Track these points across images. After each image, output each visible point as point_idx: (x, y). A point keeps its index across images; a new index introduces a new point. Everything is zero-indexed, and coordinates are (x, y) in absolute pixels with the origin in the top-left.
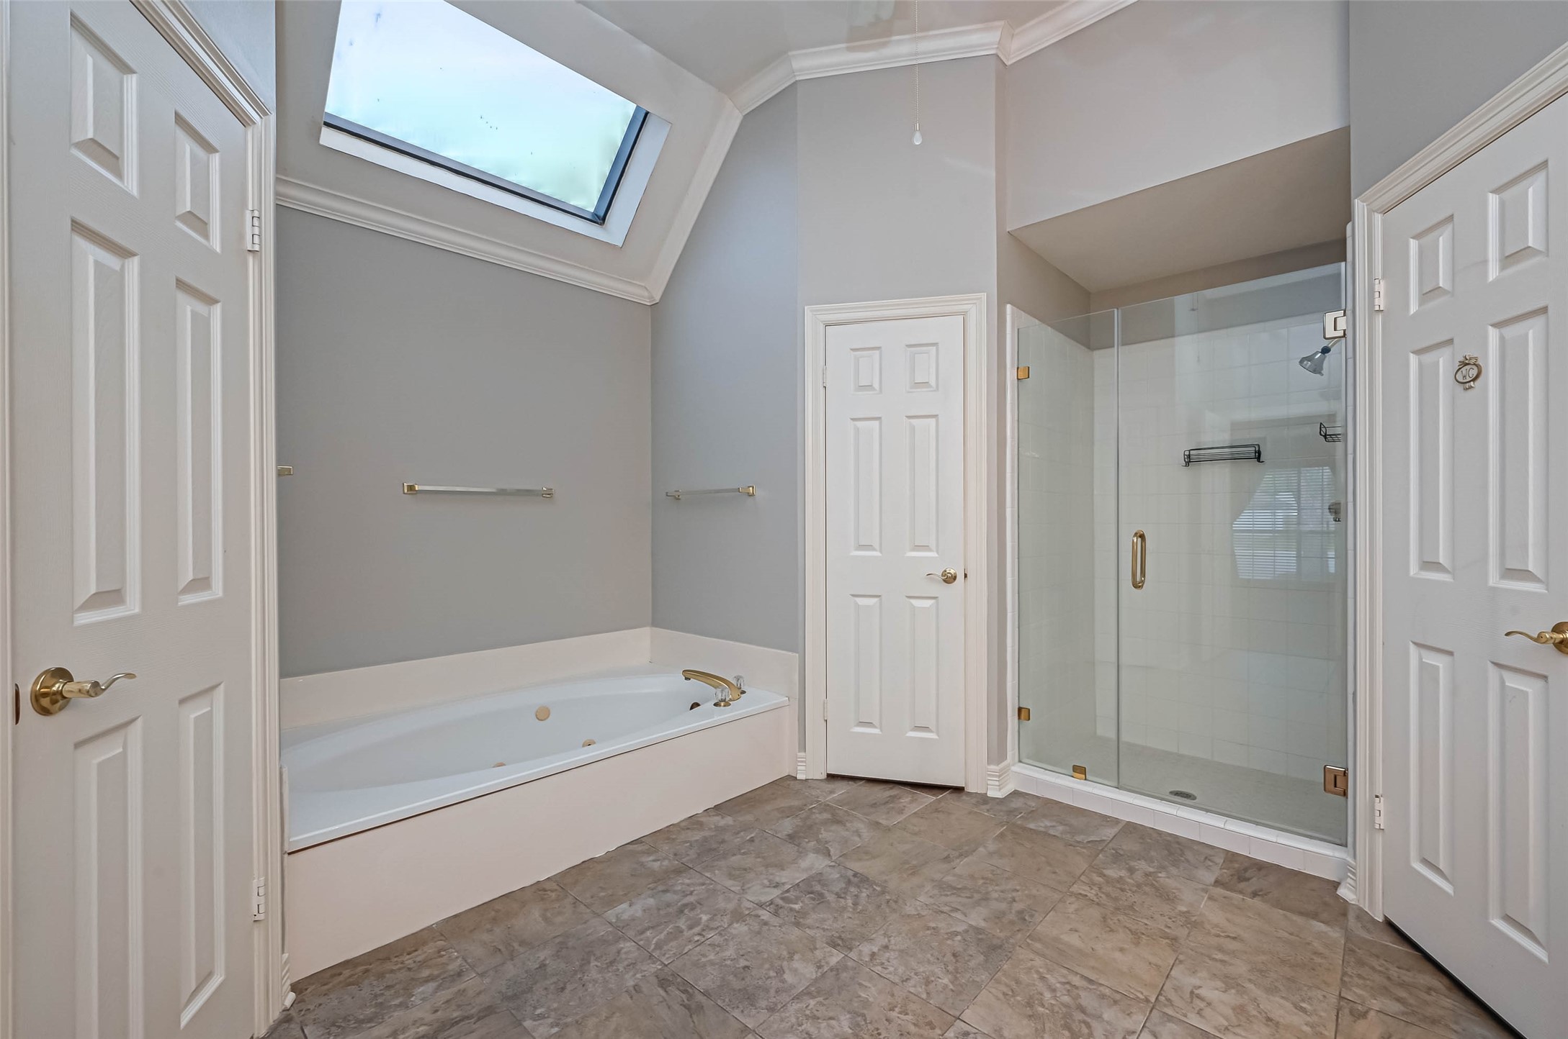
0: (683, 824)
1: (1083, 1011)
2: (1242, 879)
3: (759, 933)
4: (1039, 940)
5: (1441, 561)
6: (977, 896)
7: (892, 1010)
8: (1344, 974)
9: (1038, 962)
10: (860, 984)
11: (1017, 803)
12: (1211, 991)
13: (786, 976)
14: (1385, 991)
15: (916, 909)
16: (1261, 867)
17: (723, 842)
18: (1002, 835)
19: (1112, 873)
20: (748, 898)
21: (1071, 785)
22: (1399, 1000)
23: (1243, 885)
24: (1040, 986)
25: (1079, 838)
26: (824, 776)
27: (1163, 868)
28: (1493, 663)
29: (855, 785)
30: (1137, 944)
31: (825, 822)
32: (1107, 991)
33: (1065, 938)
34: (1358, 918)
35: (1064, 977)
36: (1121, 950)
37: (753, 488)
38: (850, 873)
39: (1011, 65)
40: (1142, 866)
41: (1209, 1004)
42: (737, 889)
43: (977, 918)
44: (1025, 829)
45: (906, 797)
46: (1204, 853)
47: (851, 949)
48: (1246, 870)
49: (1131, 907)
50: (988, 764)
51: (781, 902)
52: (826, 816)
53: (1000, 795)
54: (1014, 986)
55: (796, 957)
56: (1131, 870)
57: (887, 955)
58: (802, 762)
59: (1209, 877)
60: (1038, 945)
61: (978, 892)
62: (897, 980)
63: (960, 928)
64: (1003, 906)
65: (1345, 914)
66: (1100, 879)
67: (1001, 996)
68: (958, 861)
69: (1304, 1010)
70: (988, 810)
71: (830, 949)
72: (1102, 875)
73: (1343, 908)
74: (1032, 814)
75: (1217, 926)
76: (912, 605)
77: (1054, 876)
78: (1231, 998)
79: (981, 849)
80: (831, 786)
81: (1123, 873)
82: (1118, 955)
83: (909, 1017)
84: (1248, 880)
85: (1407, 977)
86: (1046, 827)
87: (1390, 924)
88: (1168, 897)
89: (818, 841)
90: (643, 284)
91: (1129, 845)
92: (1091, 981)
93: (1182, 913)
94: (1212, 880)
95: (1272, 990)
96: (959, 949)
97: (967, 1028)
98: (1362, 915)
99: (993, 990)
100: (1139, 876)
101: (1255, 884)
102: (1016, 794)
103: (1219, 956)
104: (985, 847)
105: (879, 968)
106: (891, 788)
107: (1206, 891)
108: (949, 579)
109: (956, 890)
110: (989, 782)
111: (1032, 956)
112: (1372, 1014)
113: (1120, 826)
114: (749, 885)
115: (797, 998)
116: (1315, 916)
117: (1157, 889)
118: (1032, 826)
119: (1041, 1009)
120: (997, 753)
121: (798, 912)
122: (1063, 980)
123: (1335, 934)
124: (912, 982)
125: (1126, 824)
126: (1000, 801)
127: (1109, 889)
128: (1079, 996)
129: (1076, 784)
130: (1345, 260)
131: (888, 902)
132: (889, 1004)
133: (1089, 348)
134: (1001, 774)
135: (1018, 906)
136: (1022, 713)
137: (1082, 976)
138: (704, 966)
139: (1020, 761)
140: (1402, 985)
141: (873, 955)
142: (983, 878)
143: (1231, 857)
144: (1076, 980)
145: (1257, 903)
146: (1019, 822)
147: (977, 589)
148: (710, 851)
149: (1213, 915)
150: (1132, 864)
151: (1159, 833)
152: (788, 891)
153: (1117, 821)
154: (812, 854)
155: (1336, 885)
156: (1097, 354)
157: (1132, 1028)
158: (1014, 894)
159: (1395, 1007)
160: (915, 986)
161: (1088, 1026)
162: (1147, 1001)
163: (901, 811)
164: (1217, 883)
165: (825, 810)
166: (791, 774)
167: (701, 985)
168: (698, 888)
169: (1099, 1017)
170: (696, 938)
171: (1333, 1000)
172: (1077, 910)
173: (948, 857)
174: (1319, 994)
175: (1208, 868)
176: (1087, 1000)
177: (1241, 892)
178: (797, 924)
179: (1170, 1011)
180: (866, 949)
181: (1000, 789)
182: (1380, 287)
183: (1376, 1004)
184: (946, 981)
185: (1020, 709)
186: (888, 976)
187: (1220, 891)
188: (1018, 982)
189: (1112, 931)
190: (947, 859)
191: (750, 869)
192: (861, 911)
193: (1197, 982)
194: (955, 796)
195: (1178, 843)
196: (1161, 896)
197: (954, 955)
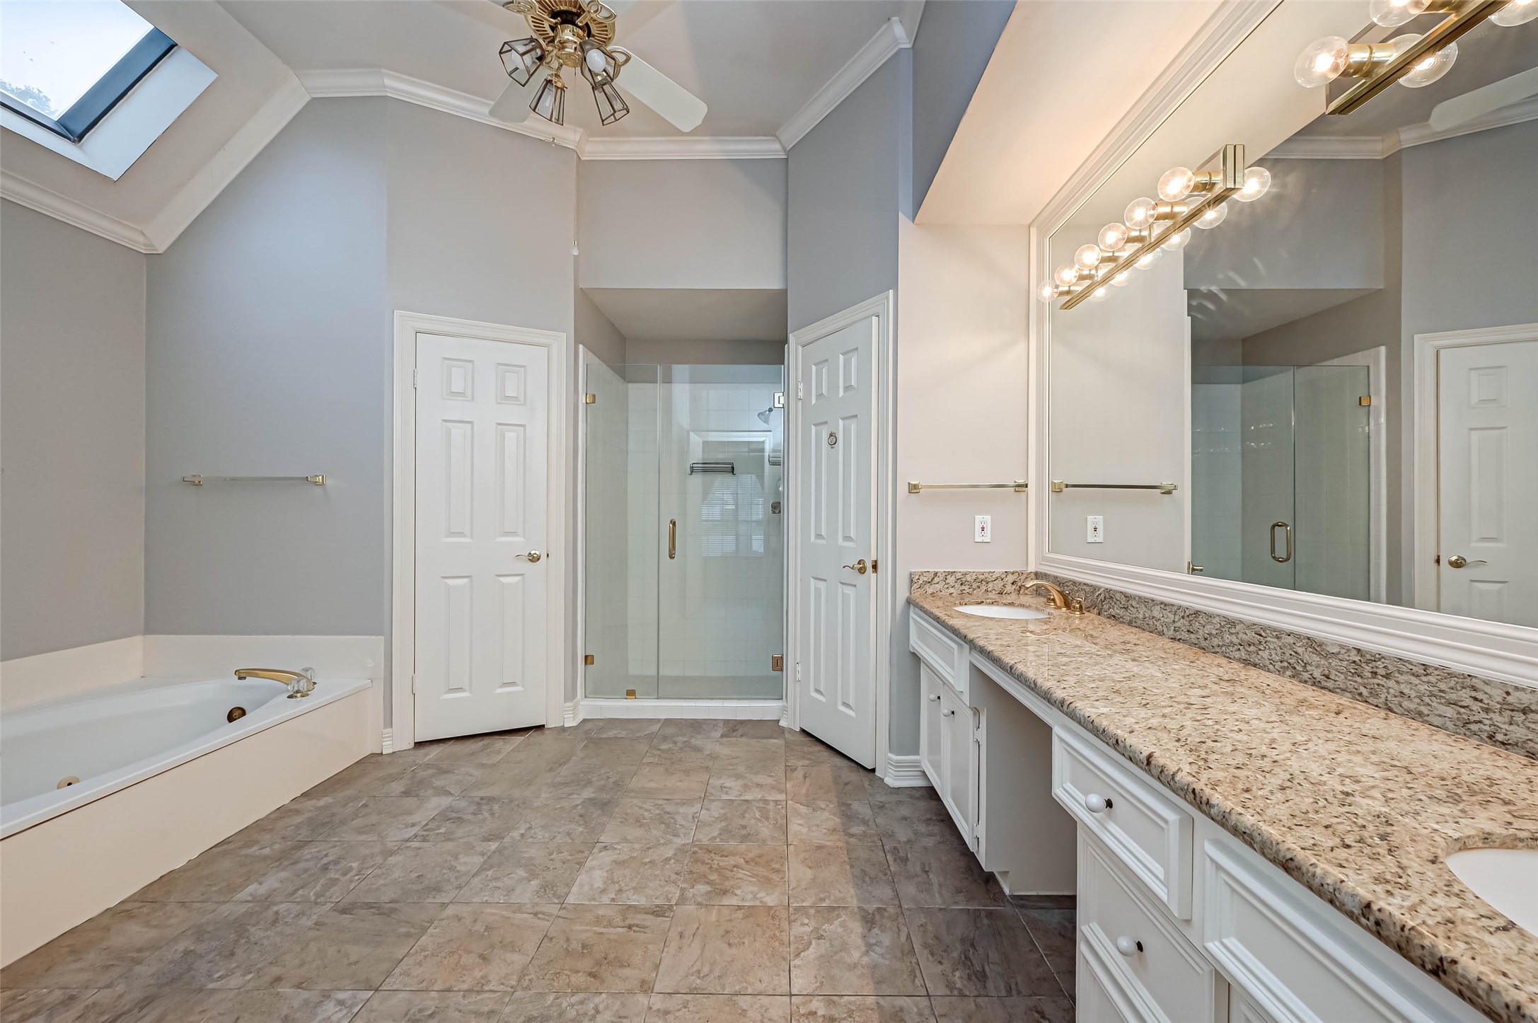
0: (273, 816)
1: (668, 813)
2: (734, 731)
3: (417, 855)
4: (632, 791)
5: (823, 534)
6: (582, 783)
7: (551, 854)
8: (786, 756)
9: (635, 801)
10: (520, 852)
11: (588, 726)
12: (729, 783)
13: (458, 868)
14: (803, 758)
15: (541, 802)
16: (742, 722)
17: (333, 815)
18: (585, 746)
19: (664, 747)
20: (390, 840)
21: (627, 704)
22: (808, 759)
23: (735, 734)
24: (641, 812)
25: (638, 735)
26: (412, 745)
27: (692, 737)
28: (841, 583)
29: (446, 745)
30: (688, 776)
31: (433, 775)
32: (679, 801)
33: (647, 786)
34: (789, 732)
35: (653, 803)
36: (681, 781)
37: (323, 477)
38: (477, 799)
39: (584, 161)
40: (681, 739)
41: (730, 788)
42: (375, 838)
43: (588, 793)
44: (600, 739)
45: (499, 743)
46: (713, 723)
47: (503, 838)
48: (735, 726)
49: (680, 760)
50: (565, 702)
51: (425, 833)
52: (430, 772)
53: (574, 724)
54: (625, 816)
55: (460, 856)
56: (675, 743)
57: (533, 831)
58: (388, 737)
59: (718, 734)
60: (633, 794)
61: (582, 781)
62: (547, 840)
63: (578, 802)
64: (603, 782)
65: (783, 733)
66: (659, 752)
67: (619, 823)
68: (560, 768)
69: (772, 776)
70: (569, 735)
71: (485, 843)
72: (659, 750)
73: (783, 730)
74: (601, 729)
75: (727, 755)
76: (501, 581)
77: (629, 758)
78: (740, 782)
79: (574, 758)
80: (422, 751)
81: (671, 745)
82: (680, 784)
83: (565, 853)
84: (736, 730)
85: (811, 749)
86: (615, 734)
87: (803, 731)
88: (697, 749)
89: (434, 788)
90: (139, 228)
91: (670, 731)
92: (669, 800)
93: (708, 755)
94: (720, 735)
95: (757, 773)
96: (582, 812)
97: (604, 844)
98: (791, 731)
99: (614, 823)
100: (680, 744)
101: (740, 731)
102: (585, 721)
103: (731, 767)
104: (576, 756)
105: (531, 839)
106: (482, 740)
107: (718, 741)
108: (534, 559)
109: (566, 784)
110: (565, 716)
111: (630, 800)
112: (799, 768)
113: (662, 722)
114: (384, 834)
115: (476, 874)
116: (771, 737)
117: (692, 748)
118: (605, 736)
119: (645, 821)
120: (570, 695)
121: (445, 833)
122: (653, 804)
123: (780, 742)
124: (558, 838)
125: (664, 722)
126: (575, 728)
127: (665, 755)
128: (664, 808)
129: (630, 703)
130: (783, 364)
131: (518, 805)
132: (548, 853)
133: (624, 379)
134: (575, 710)
135: (614, 779)
136: (588, 659)
137: (663, 799)
138: (378, 889)
139: (586, 697)
140: (810, 753)
141: (522, 835)
142: (582, 773)
143: (726, 722)
144: (660, 802)
145: (743, 739)
146: (595, 736)
147: (558, 565)
148: (323, 825)
149: (725, 751)
150: (675, 739)
151: (685, 720)
152: (426, 825)
153: (659, 720)
154: (434, 798)
155: (778, 721)
156: (630, 385)
157: (695, 811)
158: (607, 775)
159: (807, 762)
160: (561, 839)
161: (673, 818)
162: (700, 797)
163: (499, 752)
164: (722, 736)
165: (429, 768)
166: (374, 752)
167: (385, 899)
168: (330, 851)
169: (678, 813)
170: (357, 878)
171: (783, 768)
172: (649, 771)
173: (552, 768)
174: (777, 768)
175: (716, 730)
176: (669, 808)
177: (735, 737)
178: (449, 840)
179: (712, 798)
180: (516, 834)
181: (574, 720)
182: (801, 386)
183: (800, 763)
184: (581, 829)
185: (586, 657)
186: (540, 841)
187: (724, 740)
188: (626, 814)
189: (672, 774)
190: (551, 770)
191: (378, 823)
192: (499, 817)
193: (723, 782)
194: (539, 732)
195: (698, 723)
196: (695, 750)
197: (581, 816)
